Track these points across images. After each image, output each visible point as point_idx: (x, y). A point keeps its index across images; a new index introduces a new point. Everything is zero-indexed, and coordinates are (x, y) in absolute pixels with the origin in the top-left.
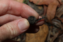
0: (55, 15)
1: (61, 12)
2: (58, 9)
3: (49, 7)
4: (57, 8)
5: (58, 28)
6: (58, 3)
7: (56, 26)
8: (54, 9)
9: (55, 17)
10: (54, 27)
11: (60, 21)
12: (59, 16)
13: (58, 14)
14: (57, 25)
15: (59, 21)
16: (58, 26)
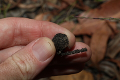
0: (106, 52)
1: (116, 47)
2: (111, 42)
3: (94, 39)
4: (109, 40)
5: (111, 77)
6: (110, 32)
7: (107, 75)
8: (103, 43)
9: (106, 58)
10: (104, 77)
11: (115, 64)
12: (112, 56)
13: (111, 52)
14: (110, 71)
15: (113, 65)
16: (111, 75)
